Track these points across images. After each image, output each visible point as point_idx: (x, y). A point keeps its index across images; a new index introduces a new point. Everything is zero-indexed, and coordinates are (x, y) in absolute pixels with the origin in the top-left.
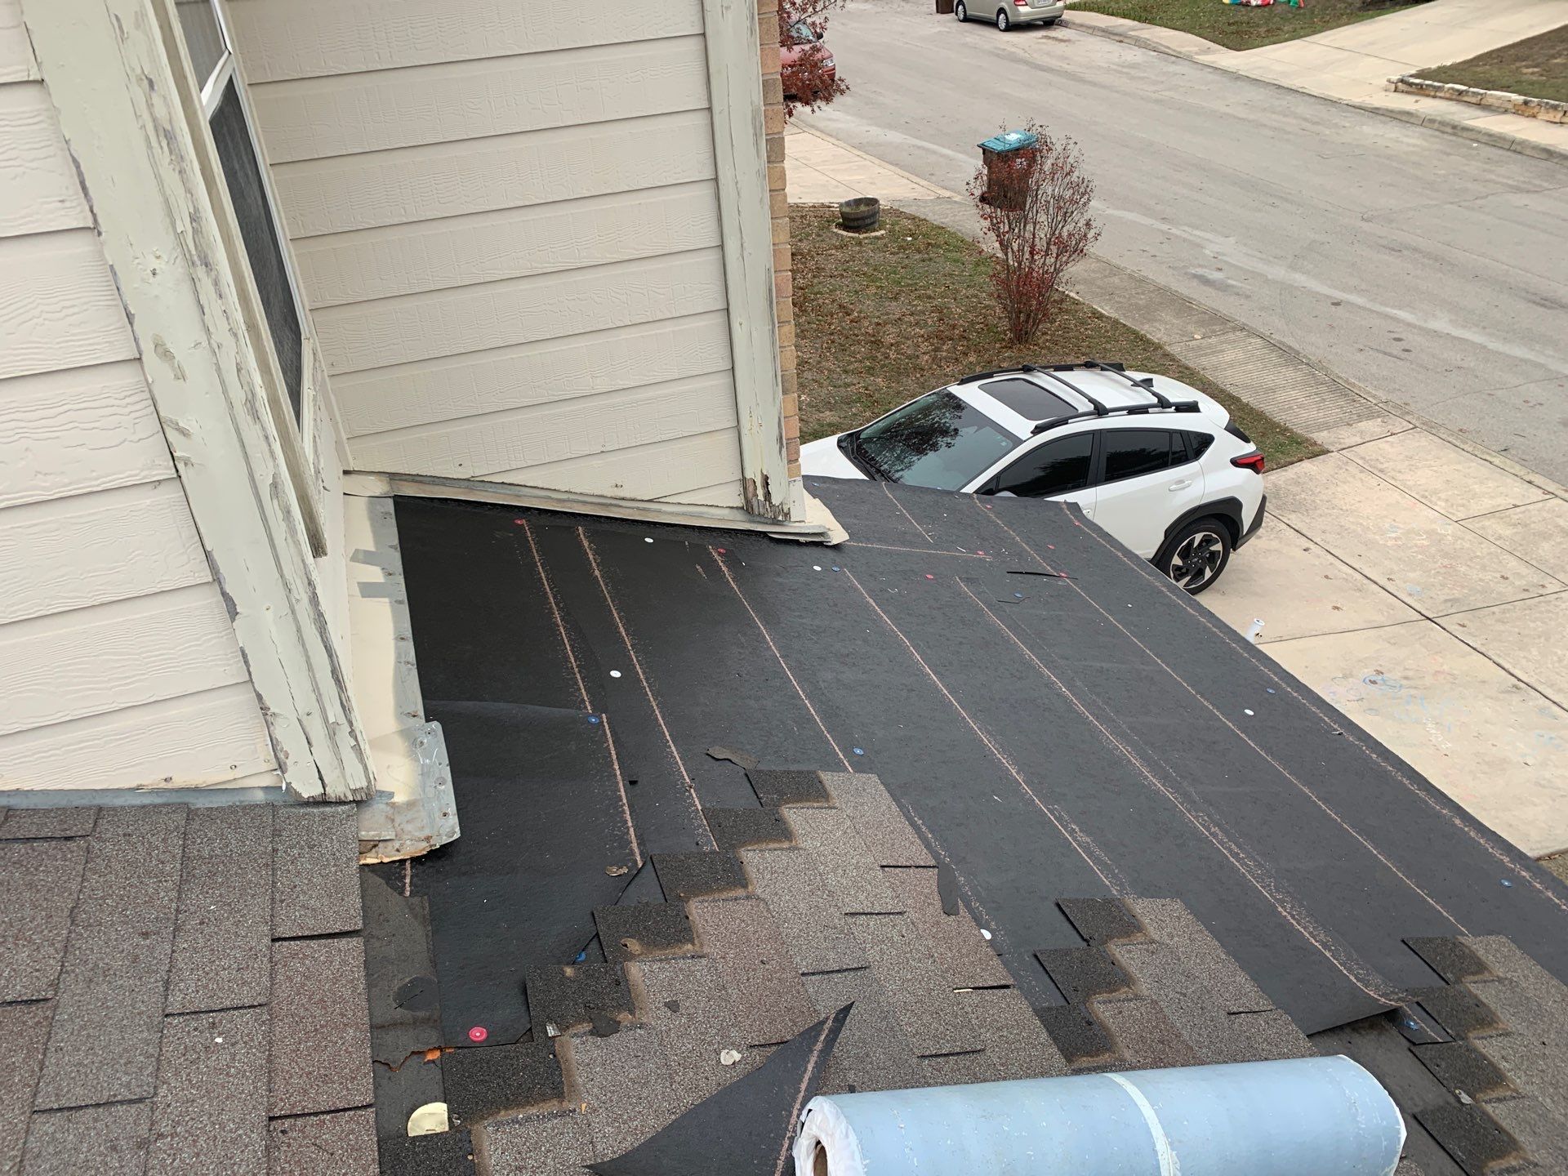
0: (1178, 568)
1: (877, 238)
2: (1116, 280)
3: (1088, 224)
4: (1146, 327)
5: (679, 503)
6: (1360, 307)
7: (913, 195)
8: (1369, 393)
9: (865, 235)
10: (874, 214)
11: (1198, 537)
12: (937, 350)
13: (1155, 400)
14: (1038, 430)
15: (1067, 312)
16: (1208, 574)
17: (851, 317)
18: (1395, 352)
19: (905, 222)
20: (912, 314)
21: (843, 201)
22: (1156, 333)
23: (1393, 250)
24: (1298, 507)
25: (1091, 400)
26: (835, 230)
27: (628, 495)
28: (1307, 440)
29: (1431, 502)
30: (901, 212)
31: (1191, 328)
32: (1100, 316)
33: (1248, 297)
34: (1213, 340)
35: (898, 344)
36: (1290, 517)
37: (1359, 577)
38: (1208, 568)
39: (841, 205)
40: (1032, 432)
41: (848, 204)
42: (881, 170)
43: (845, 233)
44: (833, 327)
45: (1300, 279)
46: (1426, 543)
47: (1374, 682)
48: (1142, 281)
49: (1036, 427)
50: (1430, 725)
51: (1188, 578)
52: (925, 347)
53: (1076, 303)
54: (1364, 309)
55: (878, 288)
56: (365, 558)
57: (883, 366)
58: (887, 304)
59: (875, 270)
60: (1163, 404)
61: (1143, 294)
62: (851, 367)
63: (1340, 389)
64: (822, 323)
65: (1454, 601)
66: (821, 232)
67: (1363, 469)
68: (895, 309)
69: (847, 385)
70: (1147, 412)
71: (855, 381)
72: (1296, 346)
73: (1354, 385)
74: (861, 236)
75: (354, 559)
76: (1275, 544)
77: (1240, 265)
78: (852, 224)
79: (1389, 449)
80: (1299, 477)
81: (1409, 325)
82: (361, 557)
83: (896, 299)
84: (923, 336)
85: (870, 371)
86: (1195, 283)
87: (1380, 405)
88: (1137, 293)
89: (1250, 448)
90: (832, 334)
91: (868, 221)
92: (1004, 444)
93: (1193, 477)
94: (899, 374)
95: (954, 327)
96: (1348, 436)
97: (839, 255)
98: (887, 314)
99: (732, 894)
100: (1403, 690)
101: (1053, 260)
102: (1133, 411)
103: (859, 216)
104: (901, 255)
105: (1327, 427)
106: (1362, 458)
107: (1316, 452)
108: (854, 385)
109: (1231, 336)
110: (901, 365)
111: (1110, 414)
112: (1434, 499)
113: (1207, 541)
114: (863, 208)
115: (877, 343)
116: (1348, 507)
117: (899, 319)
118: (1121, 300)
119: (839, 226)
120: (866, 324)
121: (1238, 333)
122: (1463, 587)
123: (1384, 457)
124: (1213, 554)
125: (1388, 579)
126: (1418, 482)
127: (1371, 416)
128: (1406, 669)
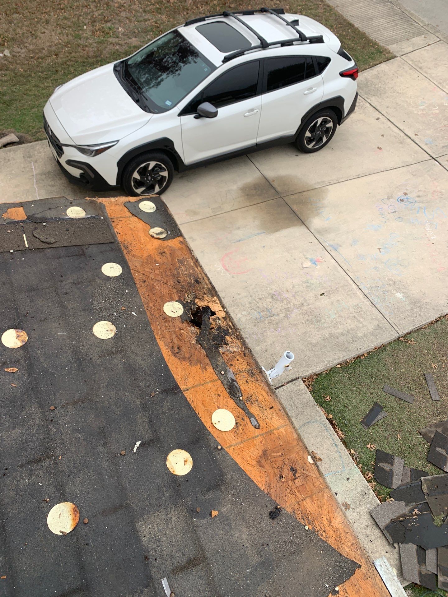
0: (308, 138)
8: (420, 19)
11: (320, 120)
13: (298, 36)
14: (226, 60)
16: (325, 139)
24: (377, 92)
25: (260, 38)
28: (386, 50)
29: (443, 86)
36: (372, 99)
37: (402, 134)
38: (325, 137)
40: (223, 61)
46: (437, 112)
47: (402, 200)
49: (226, 57)
50: (427, 225)
51: (314, 143)
57: (166, 7)
60: (302, 38)
62: (148, 9)
63: (405, 17)
65: (447, 146)
67: (412, 67)
69: (145, 20)
70: (292, 45)
71: (150, 18)
73: (412, 14)
76: (362, 116)
79: (425, 54)
80: (379, 73)
85: (159, 11)
87: (425, 27)
92: (206, 70)
93: (318, 85)
94: (175, 12)
96: (406, 47)
100: (417, 204)
102: (284, 44)
105: (396, 41)
106: (412, 61)
107: (389, 57)
108: (150, 20)
110: (175, 6)
111: (270, 47)
112: (444, 84)
113: (325, 122)
116: (401, 91)
123: (423, 60)
124: (328, 129)
125: (416, 135)
126: (438, 75)
127: (419, 35)
128: (419, 191)
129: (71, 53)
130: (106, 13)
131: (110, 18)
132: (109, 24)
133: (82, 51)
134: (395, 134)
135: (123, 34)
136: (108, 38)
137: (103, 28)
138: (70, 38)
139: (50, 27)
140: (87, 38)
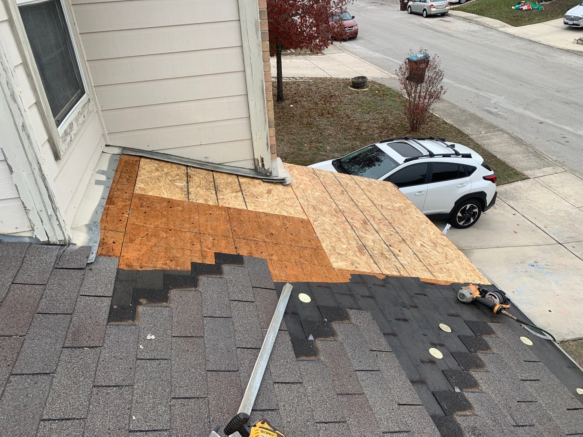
0: (459, 217)
1: (365, 91)
2: (454, 110)
3: (442, 87)
4: (463, 128)
5: (230, 166)
6: (551, 125)
7: (381, 76)
8: (549, 157)
9: (360, 90)
10: (365, 82)
11: (468, 206)
12: (381, 133)
13: (454, 152)
14: (406, 161)
15: (433, 121)
16: (472, 220)
17: (350, 119)
18: (562, 142)
19: (377, 86)
20: (374, 119)
21: (353, 77)
22: (467, 130)
23: (567, 103)
24: (514, 198)
25: (429, 151)
26: (349, 88)
27: (210, 161)
28: (521, 173)
29: (568, 199)
30: (376, 82)
31: (481, 129)
32: (446, 123)
33: (506, 119)
34: (489, 134)
35: (366, 130)
36: (510, 202)
37: (534, 226)
38: (472, 218)
39: (352, 79)
40: (404, 162)
41: (355, 78)
42: (371, 67)
43: (353, 89)
44: (343, 123)
45: (528, 113)
46: (564, 215)
47: (533, 266)
48: (464, 111)
49: (406, 160)
50: (553, 284)
51: (464, 221)
52: (377, 131)
53: (437, 118)
54: (552, 125)
55: (362, 109)
56: (102, 172)
57: (359, 138)
58: (365, 115)
59: (362, 103)
60: (457, 154)
61: (464, 116)
62: (348, 137)
63: (537, 155)
64: (339, 121)
65: (571, 237)
66: (344, 88)
67: (543, 186)
68: (367, 117)
69: (345, 144)
70: (450, 157)
72: (522, 138)
73: (543, 154)
74: (359, 90)
75: (97, 172)
76: (502, 212)
77: (504, 107)
78: (356, 86)
79: (554, 178)
80: (516, 187)
81: (569, 132)
82: (100, 172)
83: (368, 113)
84: (376, 127)
85: (355, 139)
86: (486, 113)
87: (553, 162)
88: (462, 116)
89: (492, 173)
90: (342, 125)
91: (362, 85)
92: (393, 165)
93: (467, 182)
94: (365, 141)
95: (389, 125)
96: (538, 173)
97: (350, 97)
98: (364, 119)
99: (190, 289)
100: (544, 270)
101: (428, 101)
102: (444, 156)
103: (359, 83)
104: (373, 98)
105: (530, 169)
106: (543, 182)
107: (525, 178)
108: (348, 144)
109: (496, 133)
110: (366, 137)
111: (435, 156)
112: (569, 199)
113: (472, 208)
114: (360, 80)
115: (358, 129)
116: (534, 200)
117: (368, 121)
118: (455, 118)
119: (351, 86)
120: (355, 122)
121: (499, 132)
122: (576, 233)
123: (551, 182)
124: (475, 213)
125: (545, 227)
126: (564, 192)
127: (549, 166)
128: (547, 262)
129: (295, 158)
130: (320, 138)
131: (322, 141)
132: (321, 144)
133: (302, 158)
134: (528, 225)
135: (330, 150)
136: (319, 152)
137: (317, 146)
138: (295, 150)
139: (283, 143)
140: (306, 151)
